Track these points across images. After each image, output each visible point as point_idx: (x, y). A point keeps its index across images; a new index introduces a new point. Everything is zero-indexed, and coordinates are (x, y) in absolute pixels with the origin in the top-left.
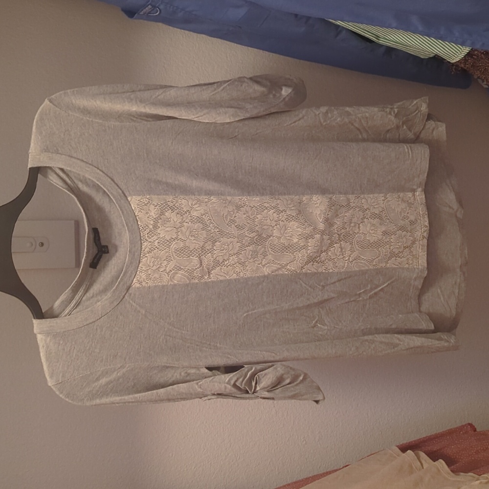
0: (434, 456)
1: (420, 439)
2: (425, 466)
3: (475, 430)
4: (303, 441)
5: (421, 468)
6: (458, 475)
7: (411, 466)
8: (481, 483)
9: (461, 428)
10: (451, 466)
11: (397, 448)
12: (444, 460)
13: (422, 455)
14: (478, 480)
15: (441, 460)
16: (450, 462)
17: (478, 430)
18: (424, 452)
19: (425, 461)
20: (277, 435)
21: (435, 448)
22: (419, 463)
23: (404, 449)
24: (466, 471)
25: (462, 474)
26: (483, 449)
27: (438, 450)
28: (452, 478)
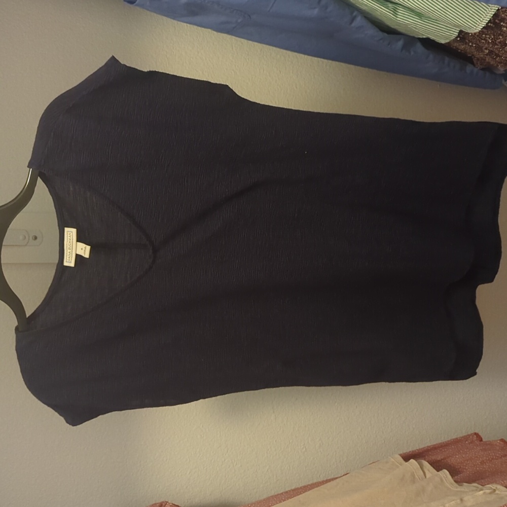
0: (438, 466)
1: (424, 448)
2: (428, 475)
3: (481, 440)
4: (303, 448)
5: (424, 477)
6: (461, 485)
7: (413, 475)
8: (484, 493)
9: (466, 438)
10: (454, 476)
11: (399, 456)
12: (448, 471)
13: (426, 464)
14: (482, 490)
15: (445, 471)
16: (454, 472)
17: (484, 440)
18: (427, 461)
19: (429, 470)
20: (276, 441)
21: (439, 457)
22: (422, 472)
23: (406, 458)
24: (469, 482)
25: (465, 484)
26: (489, 460)
27: (442, 459)
28: (455, 488)
